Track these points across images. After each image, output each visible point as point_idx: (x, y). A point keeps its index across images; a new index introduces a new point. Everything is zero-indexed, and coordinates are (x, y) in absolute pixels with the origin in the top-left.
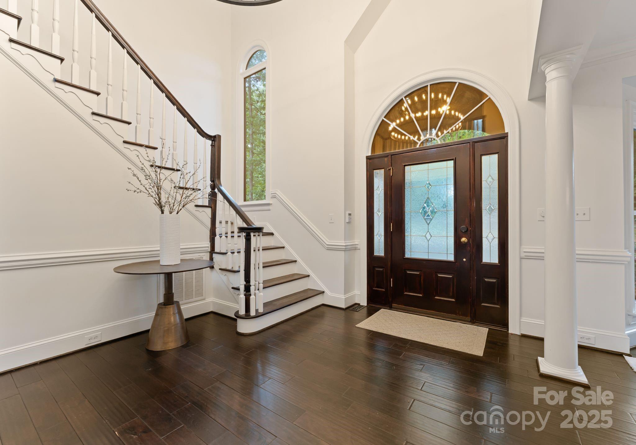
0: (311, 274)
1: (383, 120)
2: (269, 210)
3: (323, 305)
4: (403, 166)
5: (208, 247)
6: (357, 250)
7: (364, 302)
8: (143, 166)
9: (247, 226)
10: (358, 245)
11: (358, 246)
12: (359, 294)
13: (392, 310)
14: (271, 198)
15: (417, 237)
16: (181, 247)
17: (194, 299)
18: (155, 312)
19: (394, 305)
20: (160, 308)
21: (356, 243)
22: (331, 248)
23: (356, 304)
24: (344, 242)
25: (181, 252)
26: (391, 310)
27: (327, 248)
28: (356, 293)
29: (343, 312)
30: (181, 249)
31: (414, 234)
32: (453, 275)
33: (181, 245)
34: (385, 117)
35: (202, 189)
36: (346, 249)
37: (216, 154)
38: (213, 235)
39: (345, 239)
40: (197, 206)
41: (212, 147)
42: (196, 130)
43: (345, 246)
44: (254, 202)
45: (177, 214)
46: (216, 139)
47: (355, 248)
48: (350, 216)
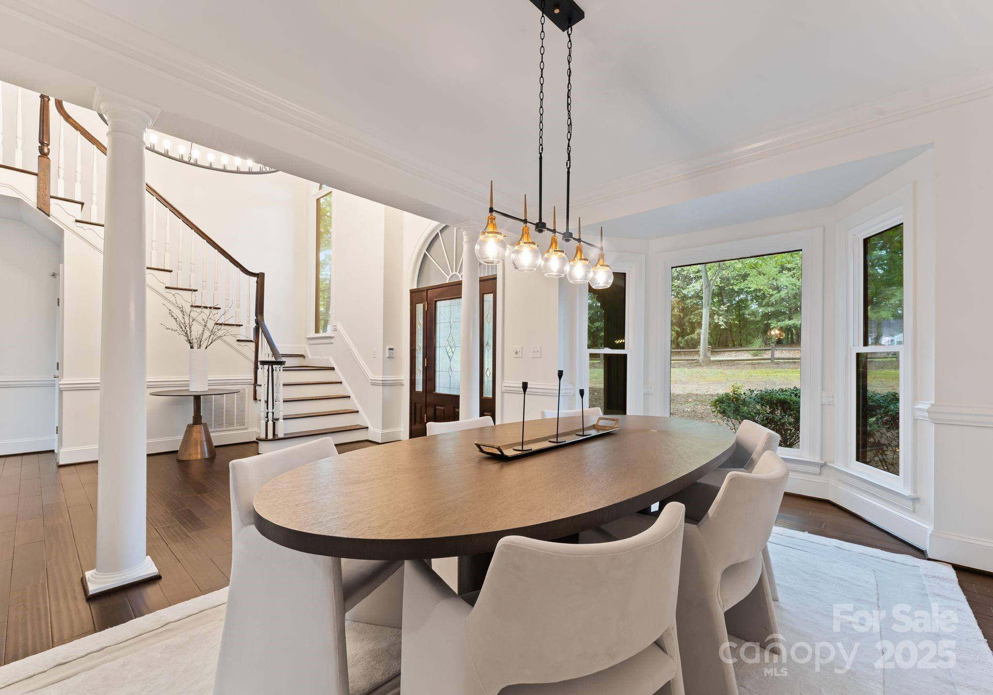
0: (360, 411)
1: (425, 253)
2: (332, 343)
3: (367, 441)
4: (435, 302)
5: (252, 379)
6: (400, 386)
9: (275, 360)
10: (401, 380)
11: (402, 382)
12: (403, 430)
14: (334, 331)
20: (188, 428)
21: (399, 378)
22: (374, 383)
24: (382, 377)
27: (370, 383)
28: (399, 430)
33: (207, 376)
34: (426, 250)
35: (245, 325)
36: (384, 384)
37: (259, 291)
38: (256, 368)
39: (384, 374)
40: (238, 341)
41: (257, 284)
42: (239, 269)
43: (382, 380)
44: (321, 334)
45: (206, 348)
46: (260, 276)
47: (398, 384)
48: (391, 351)
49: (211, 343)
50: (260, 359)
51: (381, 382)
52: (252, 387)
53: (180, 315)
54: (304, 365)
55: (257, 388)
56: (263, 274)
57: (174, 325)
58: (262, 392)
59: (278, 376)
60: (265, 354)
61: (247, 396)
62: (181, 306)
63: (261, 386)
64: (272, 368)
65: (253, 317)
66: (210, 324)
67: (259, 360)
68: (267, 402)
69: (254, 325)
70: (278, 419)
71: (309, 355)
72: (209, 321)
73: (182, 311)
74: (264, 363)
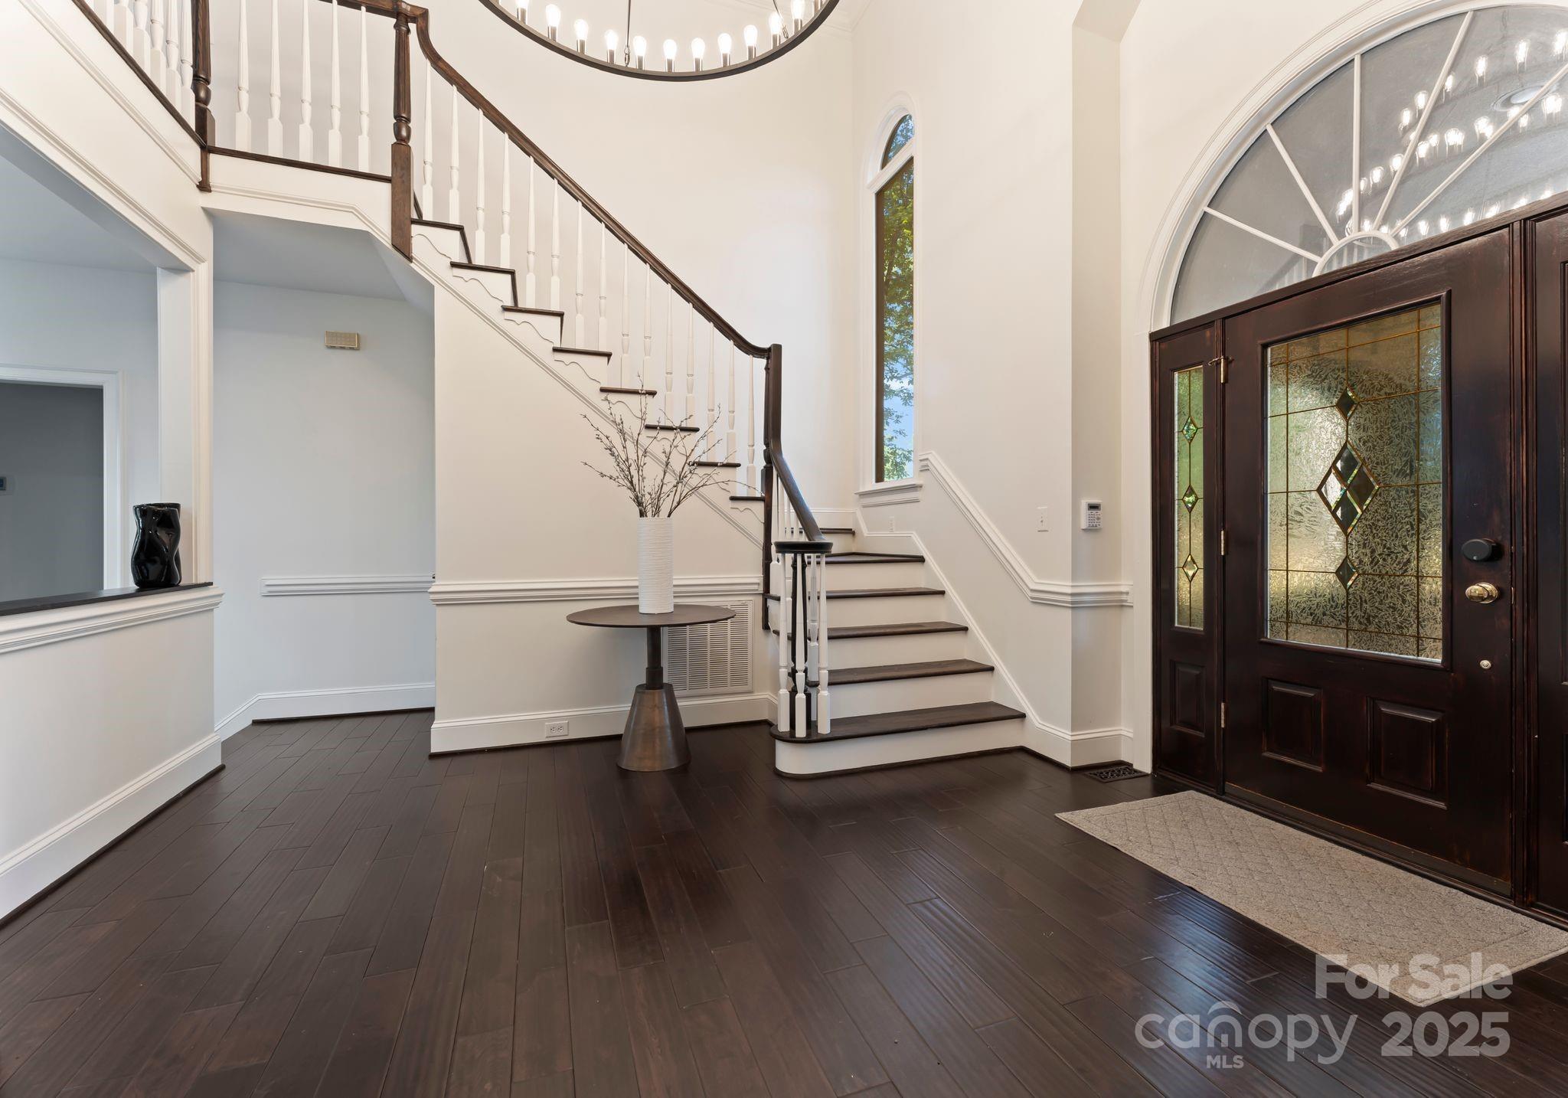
0: (998, 666)
1: (1205, 213)
2: (917, 501)
3: (1022, 750)
4: (1259, 349)
5: (758, 584)
6: (1125, 609)
7: (1143, 761)
8: (598, 432)
9: (807, 540)
10: (1127, 593)
11: (1129, 598)
12: (1131, 735)
13: (1224, 801)
14: (921, 471)
15: (1308, 576)
16: (675, 582)
17: (710, 690)
18: (630, 705)
19: (1231, 787)
20: (639, 692)
21: (1123, 589)
22: (1043, 601)
23: (1121, 763)
24: (1071, 584)
25: (675, 593)
26: (1221, 799)
27: (1031, 598)
28: (1122, 733)
29: (1066, 777)
30: (675, 586)
31: (1300, 567)
32: (1440, 715)
33: (674, 577)
34: (1209, 206)
35: (745, 463)
36: (1077, 604)
37: (771, 387)
38: (767, 559)
39: (1075, 576)
40: (733, 499)
41: (767, 373)
42: (732, 342)
43: (1072, 595)
44: (889, 482)
45: (669, 516)
46: (772, 354)
47: (1118, 604)
48: (1094, 512)
49: (679, 503)
50: (776, 537)
51: (1069, 599)
52: (760, 599)
53: (617, 440)
54: (854, 551)
55: (771, 603)
56: (778, 348)
57: (610, 466)
58: (780, 615)
59: (814, 578)
60: (786, 528)
61: (750, 621)
62: (618, 421)
63: (778, 599)
64: (803, 561)
65: (761, 447)
66: (677, 462)
67: (773, 541)
68: (792, 638)
69: (761, 463)
70: (816, 685)
71: (864, 530)
72: (674, 452)
73: (622, 432)
74: (784, 548)
